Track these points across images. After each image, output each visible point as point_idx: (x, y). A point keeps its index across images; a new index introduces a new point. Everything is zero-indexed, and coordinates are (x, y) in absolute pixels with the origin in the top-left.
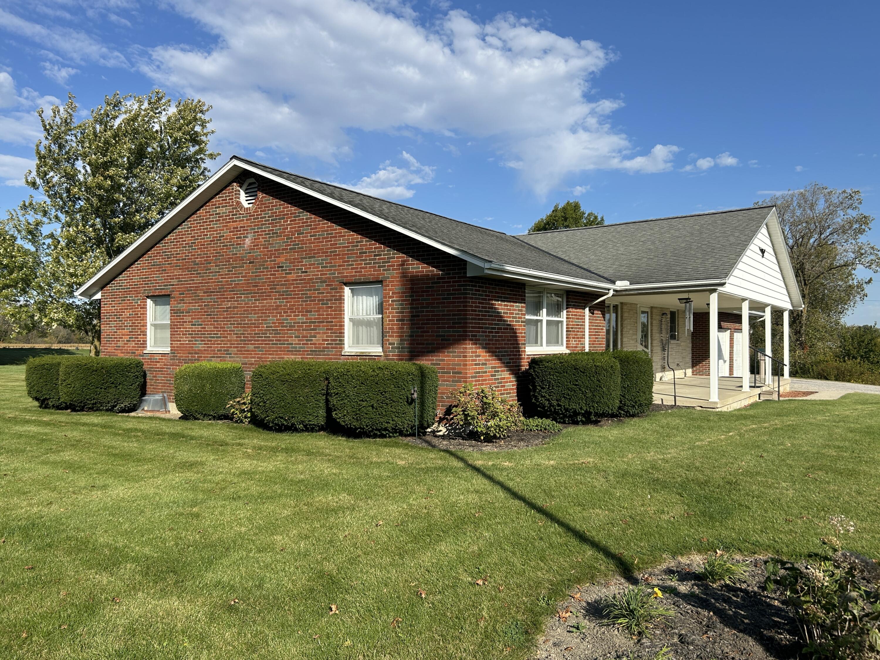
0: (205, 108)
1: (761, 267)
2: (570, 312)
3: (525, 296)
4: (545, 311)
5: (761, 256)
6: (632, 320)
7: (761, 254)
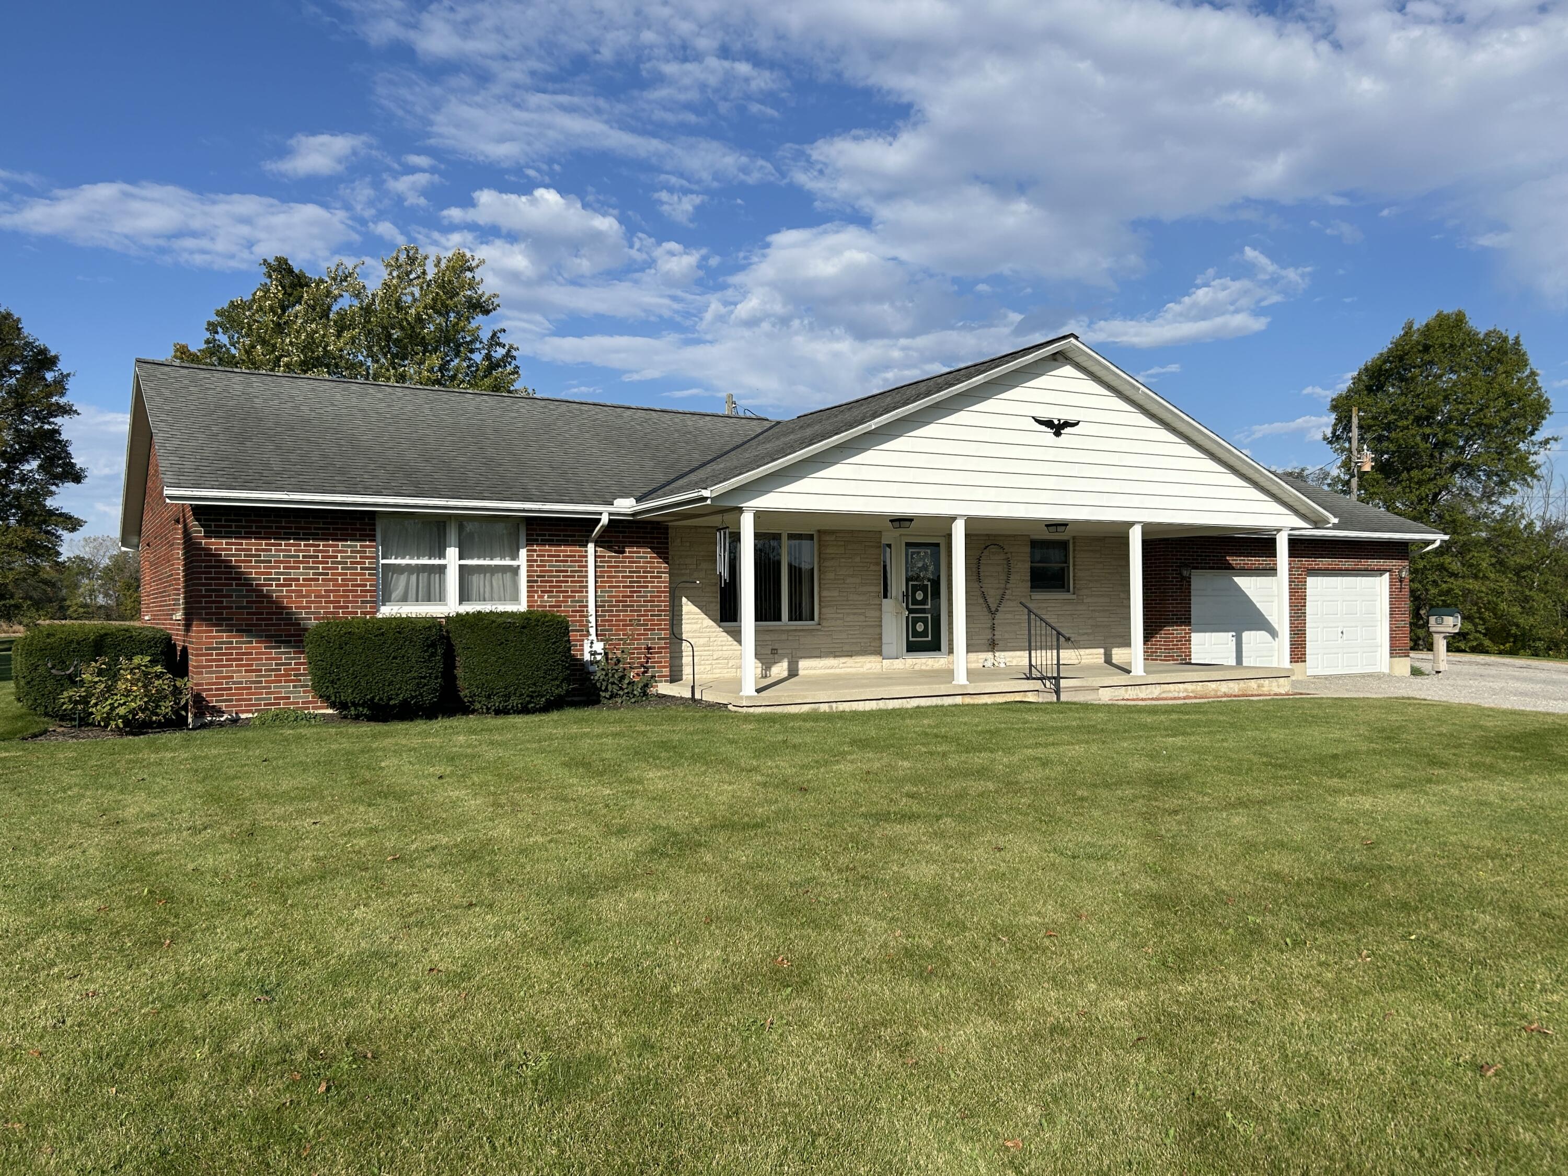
0: (474, 264)
1: (1051, 454)
2: (535, 551)
3: (374, 530)
4: (452, 553)
5: (1048, 433)
6: (858, 559)
7: (1049, 430)
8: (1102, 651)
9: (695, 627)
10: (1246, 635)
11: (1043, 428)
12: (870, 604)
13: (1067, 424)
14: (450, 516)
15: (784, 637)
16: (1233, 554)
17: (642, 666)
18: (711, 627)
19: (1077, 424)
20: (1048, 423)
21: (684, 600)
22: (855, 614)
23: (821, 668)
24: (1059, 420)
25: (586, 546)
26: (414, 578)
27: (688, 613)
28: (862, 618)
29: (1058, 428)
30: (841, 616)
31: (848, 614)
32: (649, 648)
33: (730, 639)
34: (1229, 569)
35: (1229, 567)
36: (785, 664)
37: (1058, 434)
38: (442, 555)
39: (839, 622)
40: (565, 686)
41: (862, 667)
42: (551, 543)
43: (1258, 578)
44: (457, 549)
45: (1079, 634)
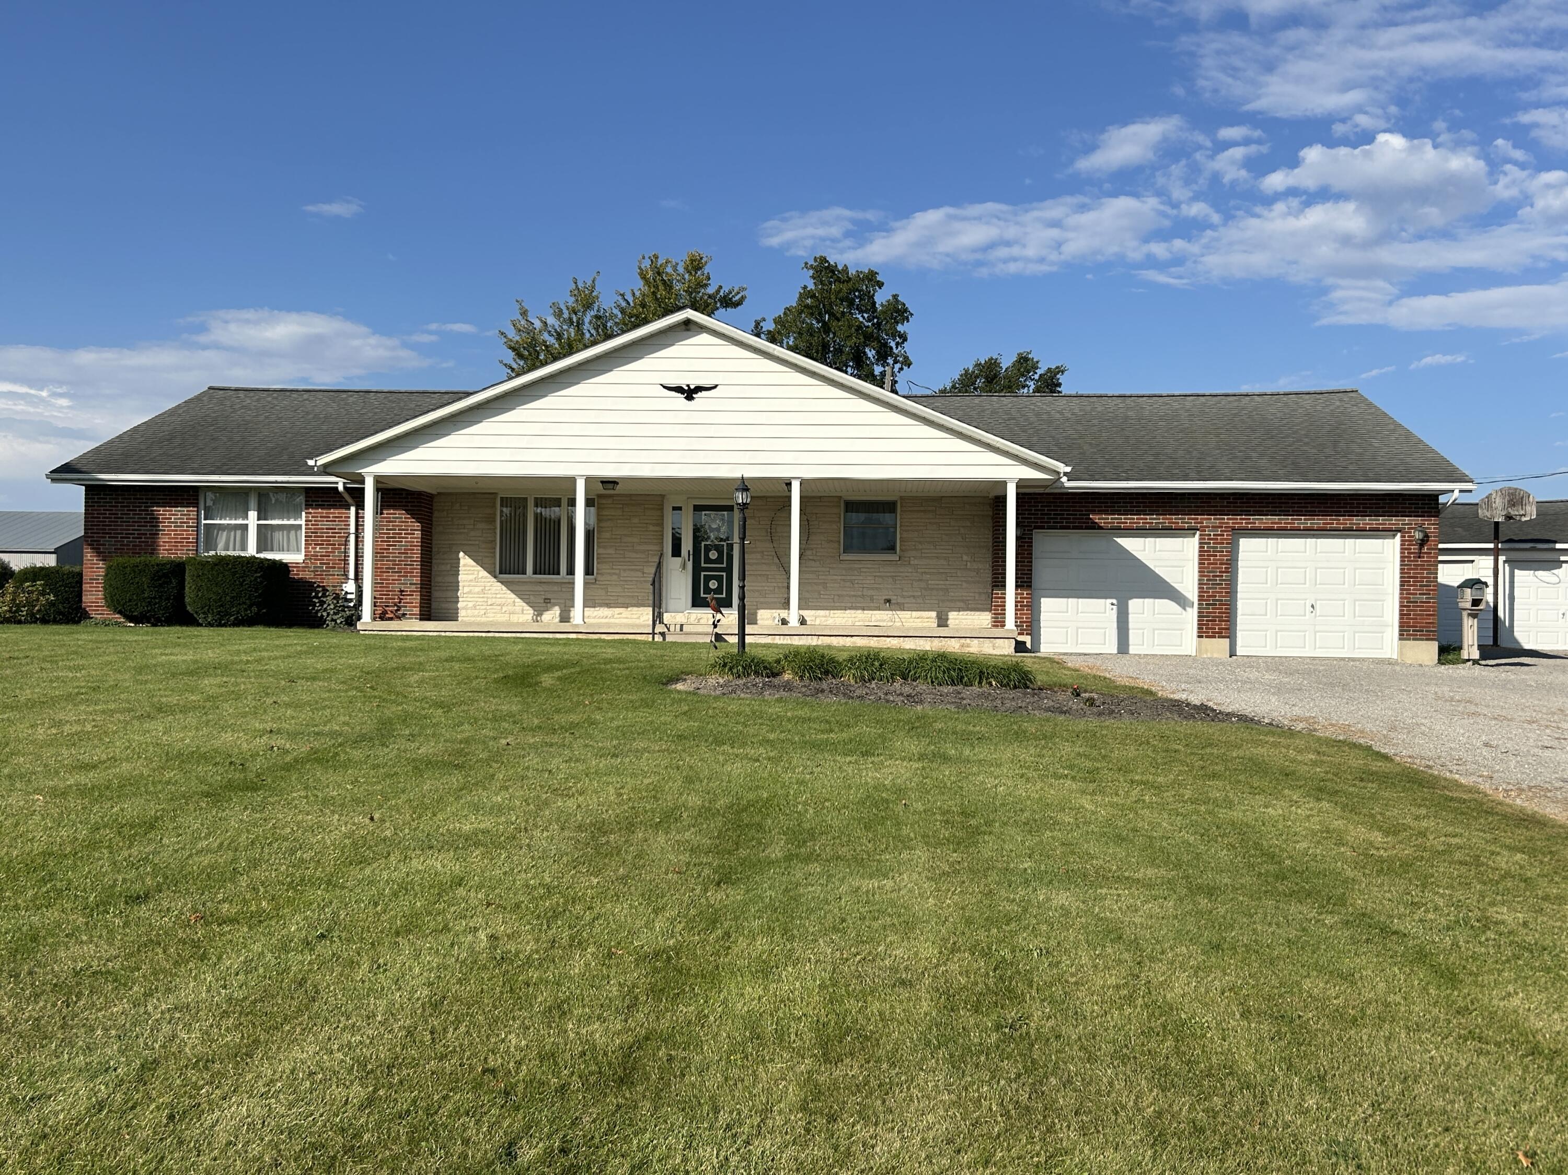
1: (683, 417)
2: (310, 513)
3: (197, 500)
4: (253, 515)
5: (680, 398)
6: (636, 520)
7: (679, 395)
8: (934, 614)
9: (471, 577)
10: (1134, 605)
11: (673, 394)
12: (648, 562)
13: (699, 389)
14: (251, 488)
15: (556, 588)
16: (1101, 512)
17: (395, 605)
18: (486, 578)
19: (715, 387)
20: (679, 389)
21: (461, 554)
22: (632, 570)
23: (594, 618)
24: (688, 386)
25: (349, 509)
26: (232, 533)
27: (464, 565)
28: (640, 574)
29: (690, 393)
30: (617, 572)
31: (625, 570)
32: (402, 591)
33: (504, 588)
34: (1093, 528)
35: (1095, 526)
36: (556, 611)
37: (690, 398)
38: (246, 517)
39: (615, 577)
40: (255, 609)
41: (639, 618)
42: (322, 507)
43: (1158, 540)
44: (256, 513)
45: (903, 597)
